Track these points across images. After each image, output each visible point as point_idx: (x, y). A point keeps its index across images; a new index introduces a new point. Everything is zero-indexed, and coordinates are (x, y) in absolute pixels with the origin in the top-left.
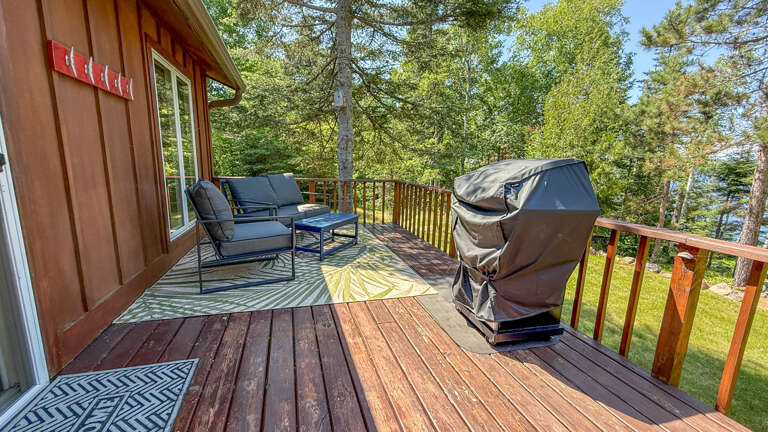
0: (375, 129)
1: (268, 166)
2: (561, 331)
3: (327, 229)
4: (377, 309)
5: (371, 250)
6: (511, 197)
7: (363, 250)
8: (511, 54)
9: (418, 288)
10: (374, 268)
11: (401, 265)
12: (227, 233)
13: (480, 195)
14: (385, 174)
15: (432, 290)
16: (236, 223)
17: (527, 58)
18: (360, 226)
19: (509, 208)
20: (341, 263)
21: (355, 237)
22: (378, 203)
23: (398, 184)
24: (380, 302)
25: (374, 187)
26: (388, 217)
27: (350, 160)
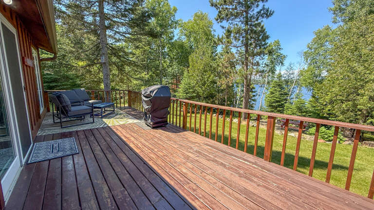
0: (119, 70)
1: (59, 84)
2: (168, 124)
3: (103, 107)
4: (123, 127)
5: (120, 114)
6: (151, 94)
7: (117, 114)
8: (178, 37)
9: (136, 121)
10: (122, 118)
11: (131, 117)
12: (70, 109)
13: (147, 94)
14: (125, 87)
15: (140, 121)
16: (72, 106)
17: (184, 39)
18: (115, 108)
19: (151, 96)
20: (109, 118)
21: (114, 111)
22: (122, 100)
23: (129, 91)
24: (124, 125)
25: (120, 93)
26: (127, 105)
27: (109, 82)
